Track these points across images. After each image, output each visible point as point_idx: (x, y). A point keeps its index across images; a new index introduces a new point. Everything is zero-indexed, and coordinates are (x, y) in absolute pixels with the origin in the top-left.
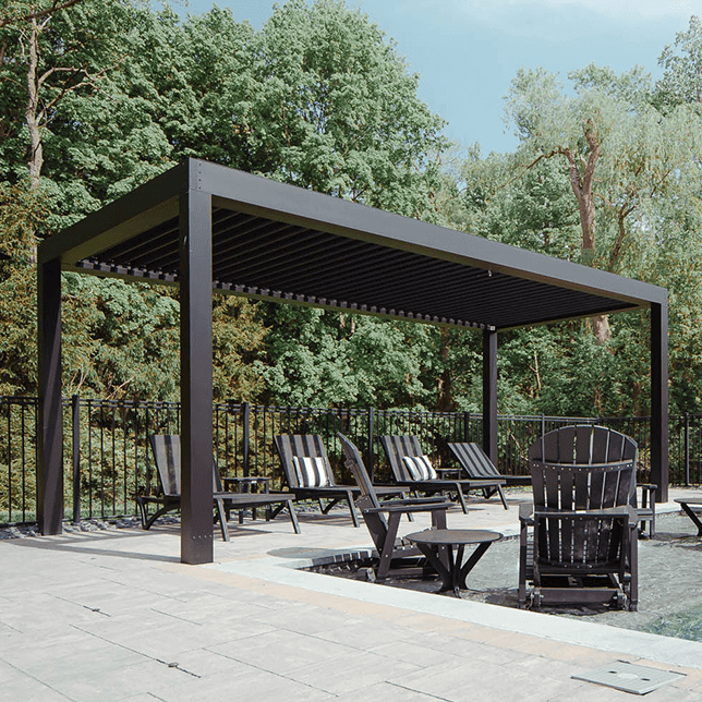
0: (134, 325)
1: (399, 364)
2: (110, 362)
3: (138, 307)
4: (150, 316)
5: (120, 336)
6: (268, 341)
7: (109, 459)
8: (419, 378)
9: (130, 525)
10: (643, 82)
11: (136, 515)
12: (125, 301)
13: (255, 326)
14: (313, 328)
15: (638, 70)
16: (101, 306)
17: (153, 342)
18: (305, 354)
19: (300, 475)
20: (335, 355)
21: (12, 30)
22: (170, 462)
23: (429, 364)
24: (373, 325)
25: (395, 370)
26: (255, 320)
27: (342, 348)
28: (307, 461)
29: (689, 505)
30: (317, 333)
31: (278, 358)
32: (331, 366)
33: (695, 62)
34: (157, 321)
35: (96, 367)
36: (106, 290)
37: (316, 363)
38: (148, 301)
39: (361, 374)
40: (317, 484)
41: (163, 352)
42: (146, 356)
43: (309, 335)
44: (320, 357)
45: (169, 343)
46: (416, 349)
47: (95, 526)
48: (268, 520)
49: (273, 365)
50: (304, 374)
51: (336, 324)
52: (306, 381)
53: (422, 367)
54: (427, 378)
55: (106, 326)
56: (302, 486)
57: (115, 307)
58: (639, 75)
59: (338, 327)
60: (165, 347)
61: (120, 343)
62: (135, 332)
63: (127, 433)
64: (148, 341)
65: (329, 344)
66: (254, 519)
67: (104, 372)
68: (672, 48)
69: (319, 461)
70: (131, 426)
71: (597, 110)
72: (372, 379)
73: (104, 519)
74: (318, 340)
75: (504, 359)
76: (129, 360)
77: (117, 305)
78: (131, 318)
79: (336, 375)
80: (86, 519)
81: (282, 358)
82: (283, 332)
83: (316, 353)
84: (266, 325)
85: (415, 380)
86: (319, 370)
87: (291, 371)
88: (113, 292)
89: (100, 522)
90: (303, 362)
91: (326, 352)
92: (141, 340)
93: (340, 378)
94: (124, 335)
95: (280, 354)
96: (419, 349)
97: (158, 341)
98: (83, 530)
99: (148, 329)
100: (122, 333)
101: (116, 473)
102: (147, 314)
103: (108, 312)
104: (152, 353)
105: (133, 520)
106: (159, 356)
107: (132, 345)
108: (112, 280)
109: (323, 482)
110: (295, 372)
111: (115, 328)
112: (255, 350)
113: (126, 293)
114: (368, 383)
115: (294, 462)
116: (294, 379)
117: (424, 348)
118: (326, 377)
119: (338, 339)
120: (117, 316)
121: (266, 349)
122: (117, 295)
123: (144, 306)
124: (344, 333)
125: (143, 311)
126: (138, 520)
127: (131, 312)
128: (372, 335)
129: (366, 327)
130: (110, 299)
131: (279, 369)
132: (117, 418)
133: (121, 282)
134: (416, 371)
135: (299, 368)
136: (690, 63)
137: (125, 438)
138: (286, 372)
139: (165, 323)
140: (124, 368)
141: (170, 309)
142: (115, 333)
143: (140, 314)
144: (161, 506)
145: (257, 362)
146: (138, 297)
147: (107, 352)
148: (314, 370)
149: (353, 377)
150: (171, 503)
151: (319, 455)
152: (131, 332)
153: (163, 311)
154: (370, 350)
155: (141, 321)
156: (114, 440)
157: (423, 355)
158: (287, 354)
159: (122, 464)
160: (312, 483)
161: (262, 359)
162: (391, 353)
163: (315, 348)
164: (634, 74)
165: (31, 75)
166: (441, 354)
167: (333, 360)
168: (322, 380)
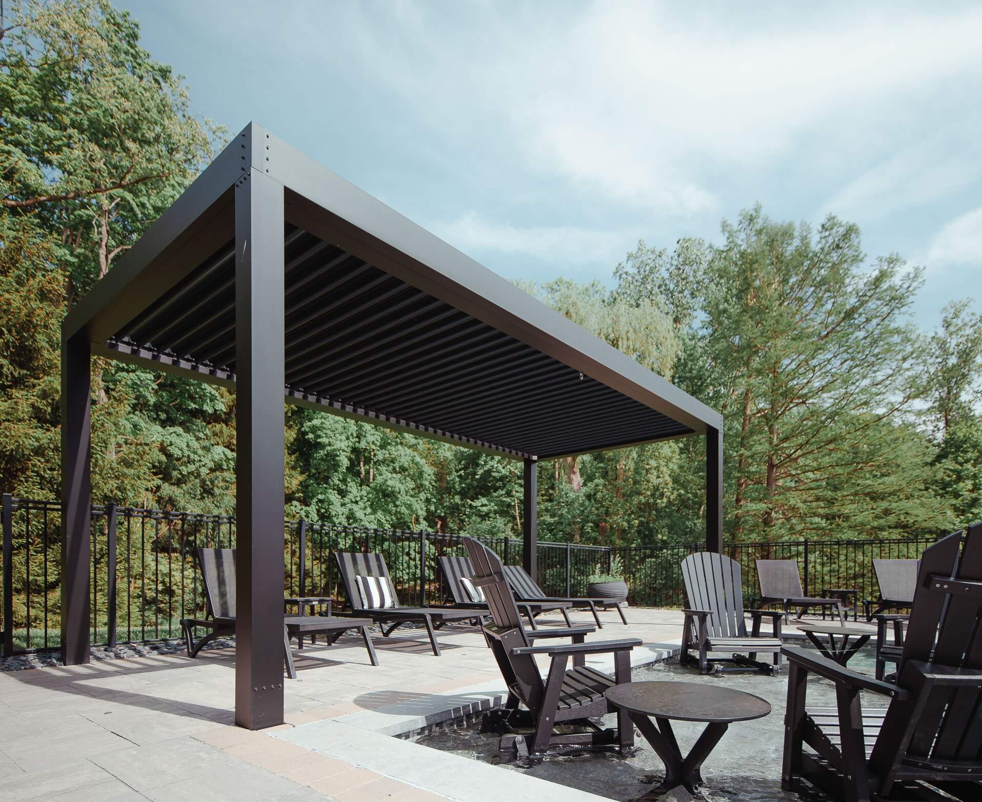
0: (192, 468)
1: (409, 507)
2: (170, 498)
3: (195, 453)
4: (205, 460)
5: (180, 476)
6: (304, 486)
7: (167, 580)
8: (425, 519)
9: (174, 651)
10: (599, 293)
11: (182, 639)
12: (184, 446)
13: (293, 473)
14: (341, 477)
15: (596, 283)
16: (163, 449)
17: (208, 483)
18: (334, 497)
19: (364, 596)
20: (358, 499)
21: (87, 215)
22: (221, 582)
23: (432, 508)
24: (390, 475)
25: (407, 512)
26: (294, 468)
27: (364, 492)
28: (371, 581)
29: (815, 634)
30: (344, 481)
31: (312, 499)
32: (355, 507)
33: (642, 277)
34: (211, 465)
35: (158, 502)
36: (168, 437)
37: (343, 505)
38: (204, 448)
39: (380, 514)
40: (382, 605)
41: (217, 491)
42: (201, 494)
43: (337, 482)
44: (346, 500)
45: (221, 484)
46: (423, 496)
47: (132, 652)
48: (329, 644)
49: (307, 505)
50: (333, 513)
51: (358, 474)
52: (335, 519)
53: (428, 511)
54: (431, 518)
55: (167, 467)
56: (366, 607)
57: (176, 452)
58: (596, 287)
59: (360, 477)
60: (218, 487)
61: (179, 483)
62: (192, 473)
63: (184, 558)
64: (203, 482)
65: (353, 488)
66: (313, 642)
67: (165, 506)
68: (624, 264)
69: (383, 580)
70: (187, 552)
71: (574, 304)
72: (388, 519)
73: (145, 643)
74: (344, 487)
75: (493, 504)
76: (187, 496)
77: (177, 449)
78: (190, 461)
79: (359, 514)
80: (124, 643)
81: (315, 500)
82: (316, 479)
83: (343, 497)
84: (302, 473)
85: (421, 520)
86: (345, 511)
87: (323, 511)
88: (174, 438)
89: (140, 648)
90: (332, 504)
91: (351, 496)
92: (198, 481)
93: (362, 517)
94: (183, 476)
95: (314, 496)
96: (425, 495)
97: (212, 482)
98: (118, 656)
99: (204, 471)
100: (181, 474)
101: (173, 591)
102: (202, 459)
103: (169, 456)
104: (207, 492)
105: (178, 644)
106: (212, 495)
107: (189, 485)
108: (172, 429)
109: (388, 603)
110: (326, 512)
111: (174, 469)
112: (294, 493)
113: (185, 440)
114: (385, 522)
115: (356, 581)
116: (325, 517)
117: (429, 495)
118: (351, 517)
119: (361, 486)
120: (178, 459)
121: (303, 492)
122: (178, 441)
123: (200, 452)
124: (365, 482)
125: (200, 456)
126: (184, 644)
127: (189, 456)
128: (389, 483)
129: (384, 476)
130: (171, 444)
131: (312, 509)
132: (176, 545)
133: (179, 430)
134: (422, 513)
135: (329, 508)
136: (637, 277)
137: (183, 562)
138: (318, 511)
139: (218, 467)
140: (182, 503)
141: (222, 456)
142: (175, 474)
143: (197, 458)
144: (211, 630)
145: (295, 503)
146: (195, 444)
147: (167, 489)
148: (341, 510)
149: (373, 517)
150: (223, 627)
151: (382, 575)
152: (189, 473)
153: (217, 458)
154: (386, 495)
155: (198, 464)
156: (170, 563)
157: (428, 501)
158: (320, 497)
159: (180, 584)
160: (376, 604)
161: (299, 500)
162: (403, 498)
163: (342, 493)
164: (592, 286)
165: (103, 252)
166: (440, 501)
167: (356, 502)
168: (348, 518)
